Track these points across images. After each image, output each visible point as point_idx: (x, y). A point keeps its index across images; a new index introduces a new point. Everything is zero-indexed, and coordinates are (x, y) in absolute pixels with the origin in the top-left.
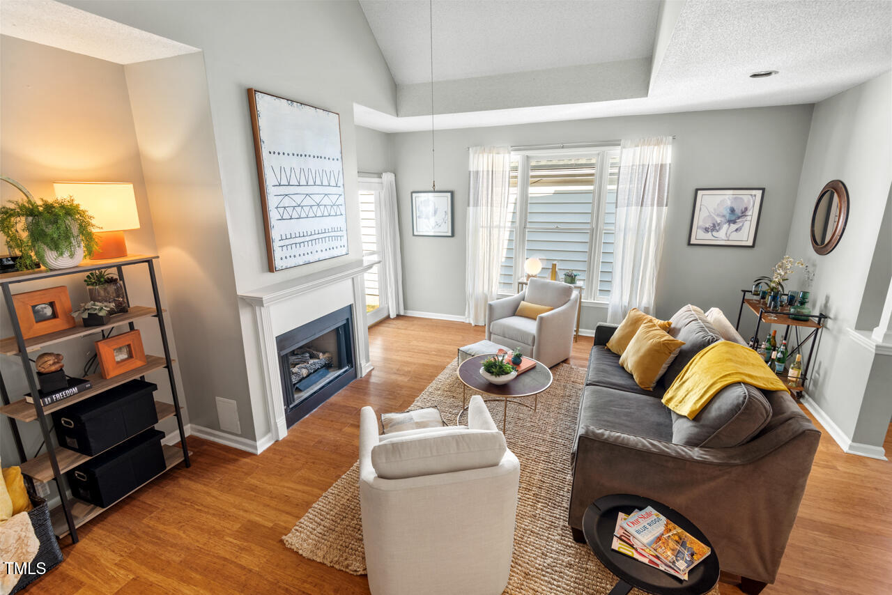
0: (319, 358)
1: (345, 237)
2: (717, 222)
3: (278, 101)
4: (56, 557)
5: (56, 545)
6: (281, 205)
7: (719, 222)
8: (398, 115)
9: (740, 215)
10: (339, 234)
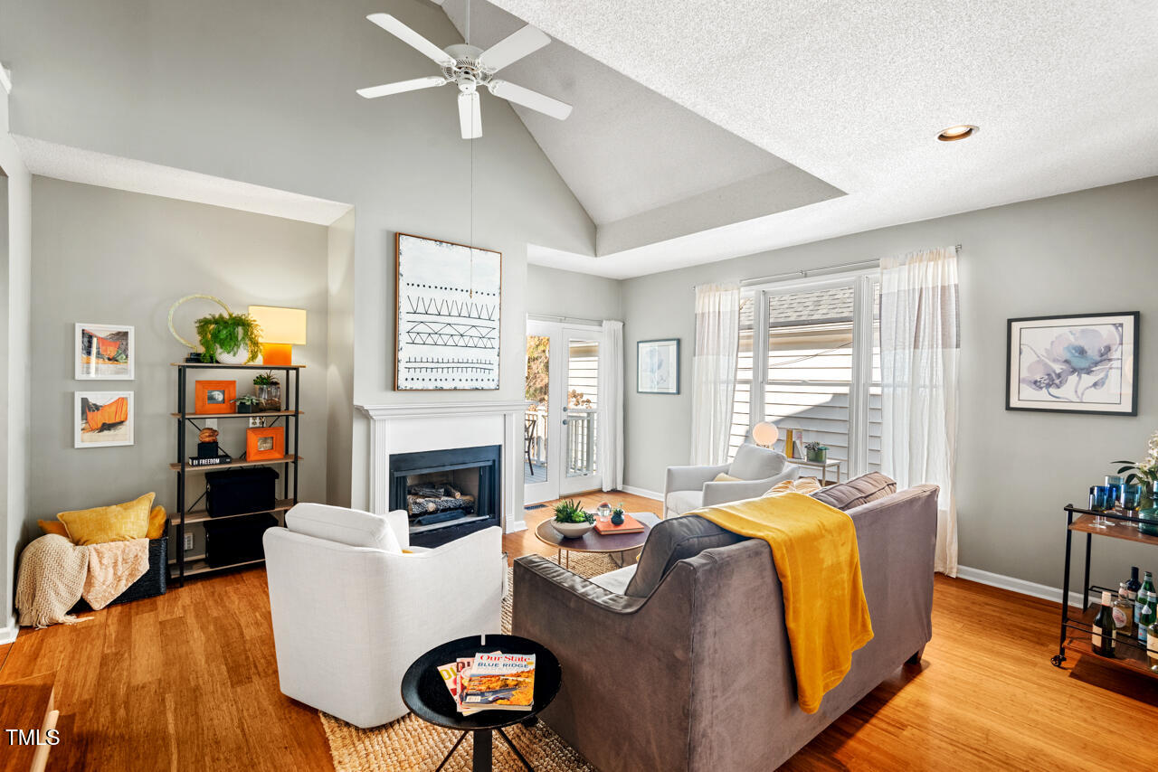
0: (454, 497)
1: (496, 370)
2: (1054, 372)
3: (424, 242)
4: (159, 589)
5: (162, 579)
6: (414, 330)
7: (1058, 371)
8: (596, 256)
9: (1098, 359)
10: (489, 367)
